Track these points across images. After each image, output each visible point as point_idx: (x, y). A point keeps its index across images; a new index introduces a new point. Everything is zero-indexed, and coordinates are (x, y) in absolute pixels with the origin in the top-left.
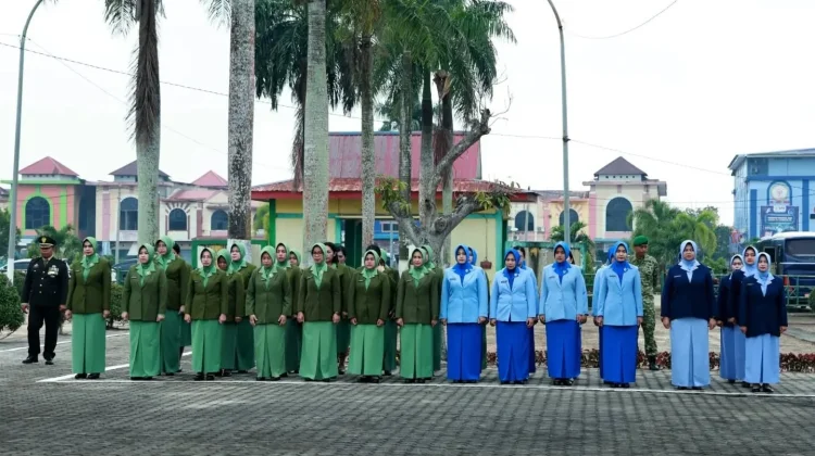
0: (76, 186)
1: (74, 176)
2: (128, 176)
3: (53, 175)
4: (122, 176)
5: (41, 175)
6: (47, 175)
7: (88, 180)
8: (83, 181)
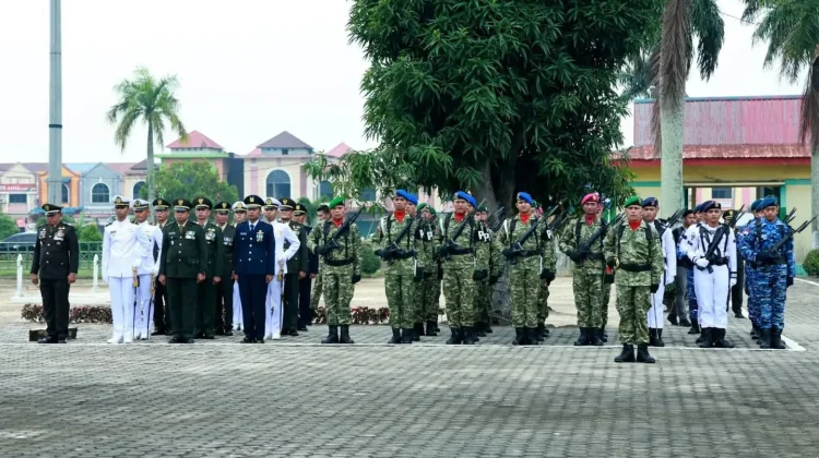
0: (224, 159)
1: (220, 150)
2: (275, 149)
3: (201, 149)
4: (269, 149)
5: (189, 149)
6: (195, 149)
7: (236, 153)
8: (231, 154)
